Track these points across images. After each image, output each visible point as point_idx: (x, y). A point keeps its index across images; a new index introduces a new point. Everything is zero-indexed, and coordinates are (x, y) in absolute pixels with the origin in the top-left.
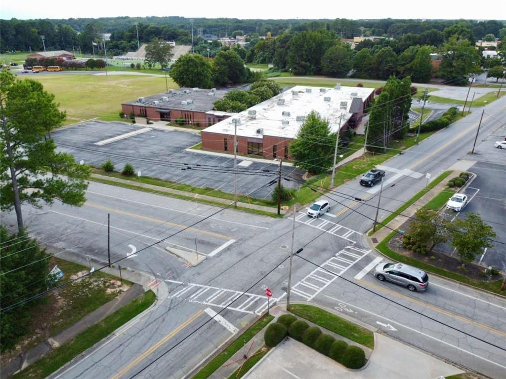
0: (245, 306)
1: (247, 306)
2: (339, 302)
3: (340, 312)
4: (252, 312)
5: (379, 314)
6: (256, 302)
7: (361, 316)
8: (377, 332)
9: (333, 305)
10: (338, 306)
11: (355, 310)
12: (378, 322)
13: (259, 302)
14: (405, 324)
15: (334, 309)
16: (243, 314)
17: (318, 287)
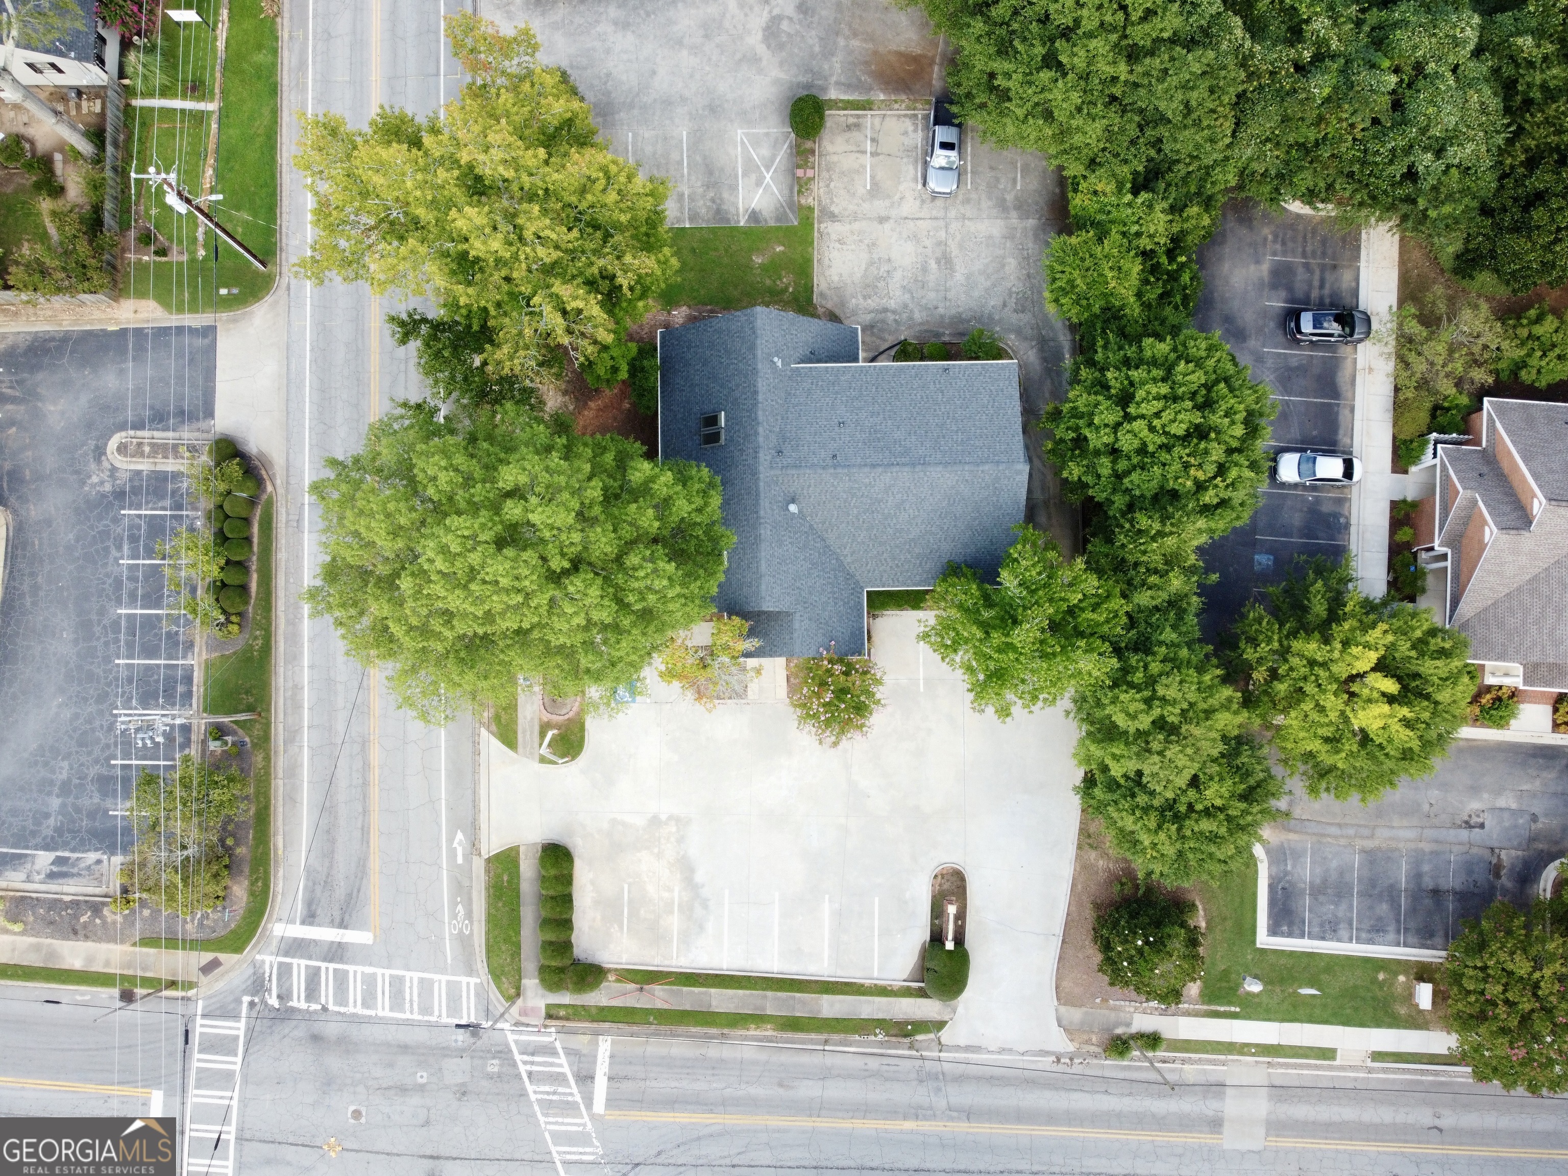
0: (552, 1065)
1: (550, 1060)
2: (451, 934)
3: (471, 922)
4: (558, 1045)
5: (440, 867)
6: (533, 1054)
7: (460, 889)
8: (480, 855)
9: (464, 941)
10: (461, 930)
11: (454, 904)
12: (460, 860)
13: (530, 1050)
14: (440, 826)
15: (471, 934)
16: (569, 1052)
17: (436, 985)
